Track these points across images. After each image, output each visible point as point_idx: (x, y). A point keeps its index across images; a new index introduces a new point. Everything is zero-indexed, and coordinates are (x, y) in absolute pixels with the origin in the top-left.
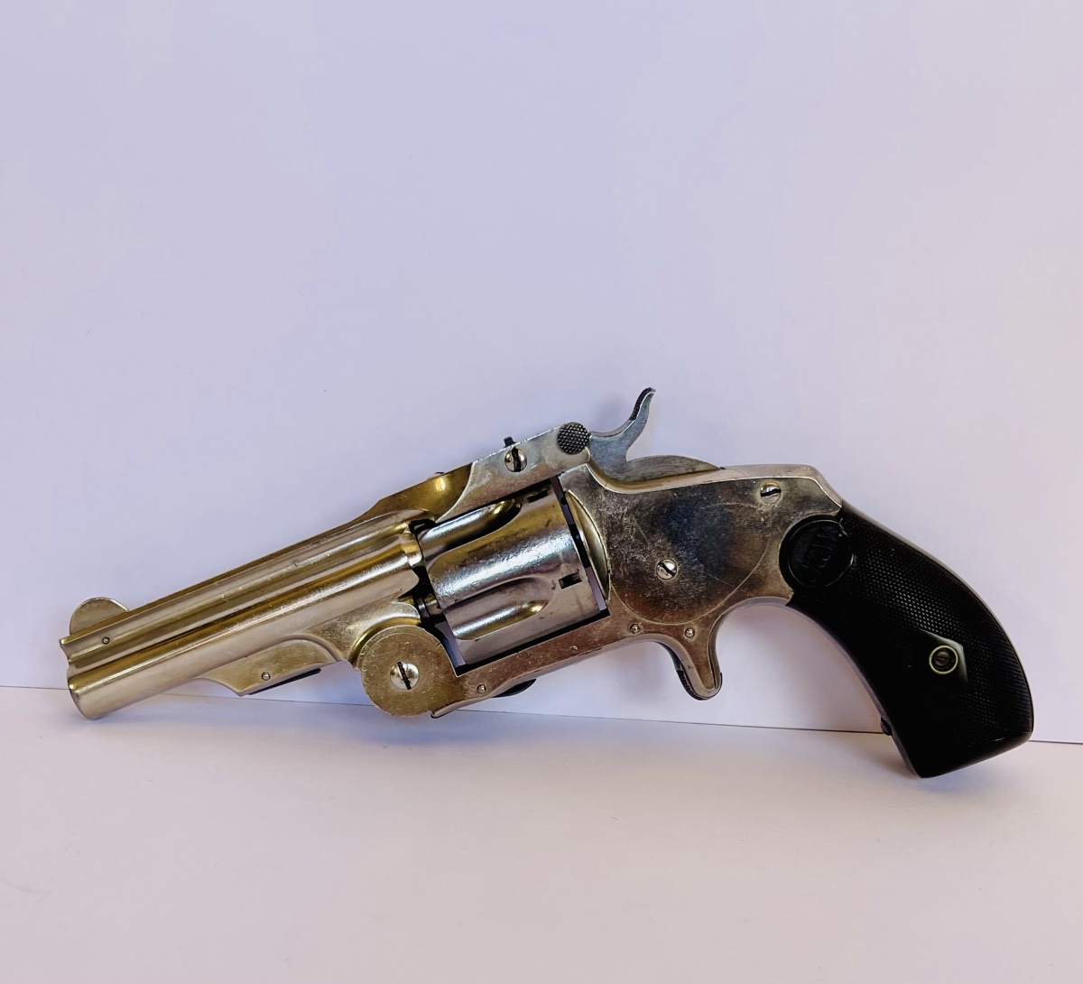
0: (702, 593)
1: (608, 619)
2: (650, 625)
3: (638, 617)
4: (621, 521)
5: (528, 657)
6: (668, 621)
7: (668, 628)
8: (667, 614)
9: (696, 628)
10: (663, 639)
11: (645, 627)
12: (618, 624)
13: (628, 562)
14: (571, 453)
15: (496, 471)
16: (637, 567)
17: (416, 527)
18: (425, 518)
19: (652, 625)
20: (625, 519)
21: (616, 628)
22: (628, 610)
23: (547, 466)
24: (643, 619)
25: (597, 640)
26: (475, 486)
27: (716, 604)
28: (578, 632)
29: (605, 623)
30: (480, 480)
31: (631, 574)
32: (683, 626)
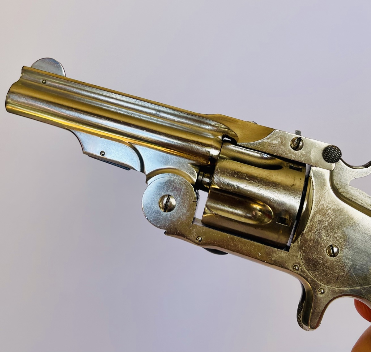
0: (341, 276)
1: (287, 253)
2: (304, 272)
3: (301, 263)
4: (327, 210)
5: (233, 241)
6: (315, 277)
7: (312, 281)
8: (316, 273)
9: (326, 291)
10: (306, 284)
11: (302, 271)
12: (289, 259)
13: (317, 233)
14: (326, 161)
15: (284, 142)
16: (319, 239)
17: (225, 138)
18: (234, 138)
19: (306, 273)
20: (330, 211)
21: (287, 260)
22: (299, 256)
23: (310, 158)
24: (303, 267)
25: (273, 259)
26: (269, 141)
27: (345, 287)
28: (267, 248)
29: (283, 254)
30: (273, 140)
31: (313, 239)
32: (321, 285)
